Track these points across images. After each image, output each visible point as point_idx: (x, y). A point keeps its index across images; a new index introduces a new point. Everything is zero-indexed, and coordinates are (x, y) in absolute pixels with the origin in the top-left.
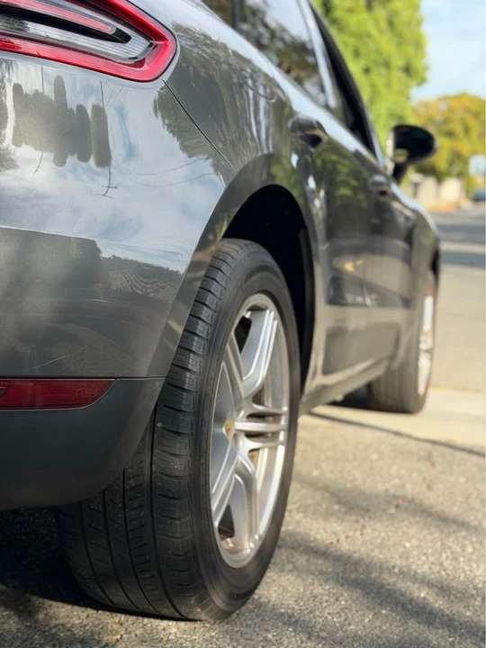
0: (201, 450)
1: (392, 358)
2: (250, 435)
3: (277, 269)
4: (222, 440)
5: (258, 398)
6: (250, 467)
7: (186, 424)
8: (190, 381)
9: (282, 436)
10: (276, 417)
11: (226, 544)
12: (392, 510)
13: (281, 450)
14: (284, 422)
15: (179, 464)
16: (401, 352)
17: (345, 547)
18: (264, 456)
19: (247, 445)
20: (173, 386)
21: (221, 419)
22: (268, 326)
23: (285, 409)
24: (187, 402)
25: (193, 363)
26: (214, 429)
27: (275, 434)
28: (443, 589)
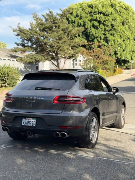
0: (89, 132)
1: (116, 120)
2: (94, 131)
3: (96, 114)
4: (91, 131)
5: (94, 127)
6: (94, 134)
7: (88, 130)
8: (88, 126)
9: (97, 131)
10: (96, 129)
11: (92, 141)
12: (112, 140)
13: (97, 132)
14: (97, 129)
15: (87, 133)
16: (117, 119)
17: (105, 143)
18: (95, 133)
19: (93, 132)
20: (86, 127)
21: (91, 129)
22: (95, 120)
23: (97, 128)
24: (88, 128)
25: (88, 124)
26: (90, 130)
27: (96, 131)
28: (115, 147)
